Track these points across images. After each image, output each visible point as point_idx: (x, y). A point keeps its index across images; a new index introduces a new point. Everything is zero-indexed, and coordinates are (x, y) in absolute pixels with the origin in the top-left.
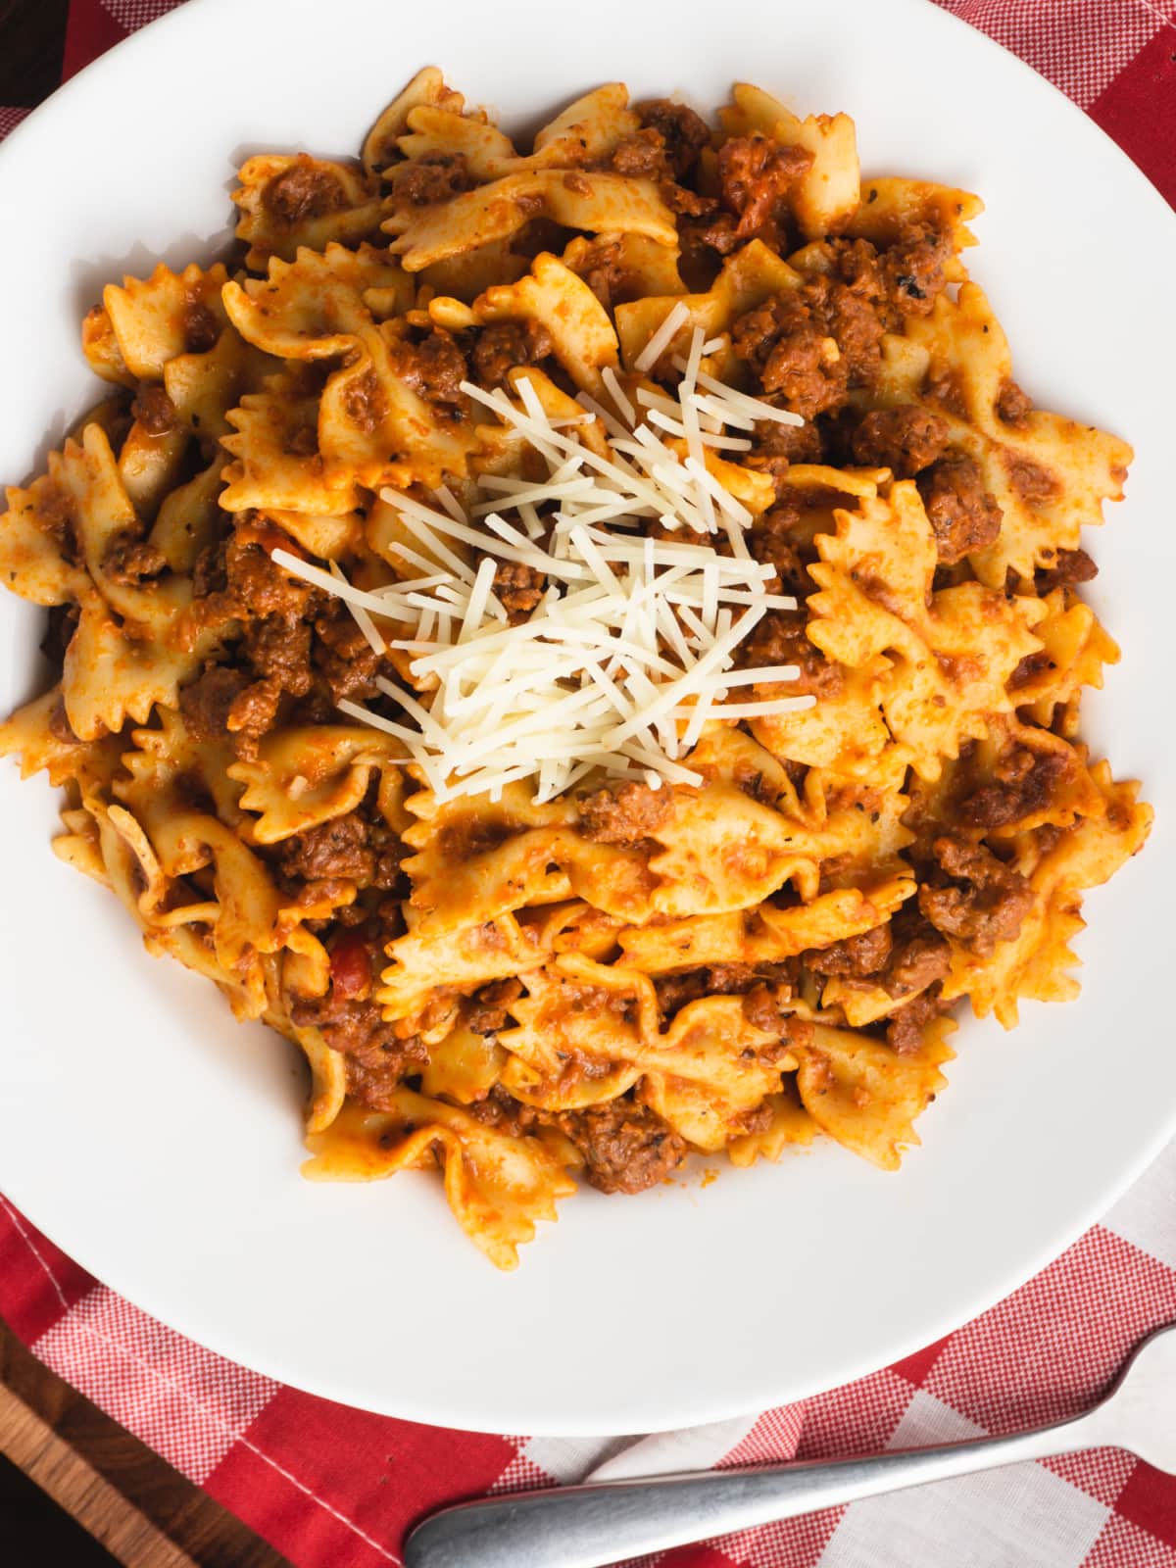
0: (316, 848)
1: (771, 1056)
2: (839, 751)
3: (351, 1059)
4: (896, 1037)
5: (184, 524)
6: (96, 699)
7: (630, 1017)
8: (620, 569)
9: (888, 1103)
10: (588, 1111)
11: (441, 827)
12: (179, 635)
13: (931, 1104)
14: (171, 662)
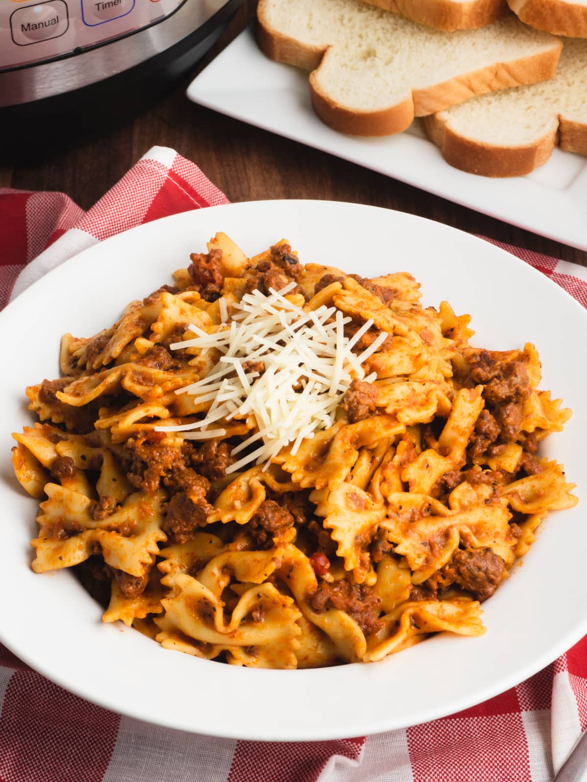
0: (265, 512)
1: (495, 495)
2: (411, 362)
3: (350, 611)
4: (530, 467)
5: (112, 481)
6: (133, 554)
7: (434, 514)
8: (281, 343)
9: (551, 486)
10: (453, 557)
11: (303, 467)
12: (144, 511)
13: (565, 475)
14: (150, 522)
